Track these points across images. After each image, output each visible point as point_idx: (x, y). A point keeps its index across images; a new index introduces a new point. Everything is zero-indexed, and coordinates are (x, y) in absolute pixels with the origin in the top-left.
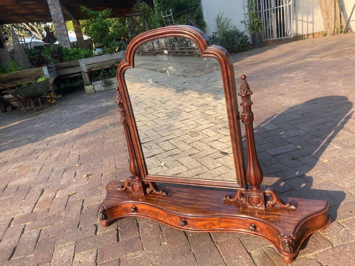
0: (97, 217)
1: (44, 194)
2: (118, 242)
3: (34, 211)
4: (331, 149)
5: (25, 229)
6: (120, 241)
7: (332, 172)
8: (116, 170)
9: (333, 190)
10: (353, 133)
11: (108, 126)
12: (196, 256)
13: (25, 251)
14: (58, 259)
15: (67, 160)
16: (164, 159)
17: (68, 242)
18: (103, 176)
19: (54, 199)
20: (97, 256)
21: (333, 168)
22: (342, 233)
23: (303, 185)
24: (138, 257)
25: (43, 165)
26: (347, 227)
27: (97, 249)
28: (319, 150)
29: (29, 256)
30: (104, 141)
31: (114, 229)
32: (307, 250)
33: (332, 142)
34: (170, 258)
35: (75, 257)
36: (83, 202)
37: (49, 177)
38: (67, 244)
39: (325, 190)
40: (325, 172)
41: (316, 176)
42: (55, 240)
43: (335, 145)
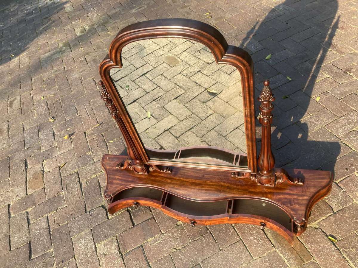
0: (102, 196)
1: (29, 167)
2: (134, 226)
3: (29, 194)
4: (321, 79)
5: (30, 218)
6: (135, 225)
7: (325, 115)
8: (99, 126)
9: (328, 140)
10: (341, 53)
11: (61, 48)
12: (213, 235)
13: (42, 246)
14: (81, 252)
15: (35, 111)
16: (148, 106)
17: (82, 231)
18: (87, 135)
19: (44, 174)
20: (118, 245)
21: (326, 109)
22: (341, 195)
23: (300, 136)
24: (159, 242)
25: (8, 121)
26: (344, 187)
27: (116, 237)
28: (310, 82)
29: (49, 251)
30: (68, 76)
31: (125, 210)
32: (312, 219)
33: (321, 68)
34: (190, 240)
35: (97, 248)
36: (79, 176)
37: (24, 141)
38: (83, 233)
39: (321, 142)
40: (319, 115)
41: (310, 122)
42: (68, 229)
43: (325, 73)
